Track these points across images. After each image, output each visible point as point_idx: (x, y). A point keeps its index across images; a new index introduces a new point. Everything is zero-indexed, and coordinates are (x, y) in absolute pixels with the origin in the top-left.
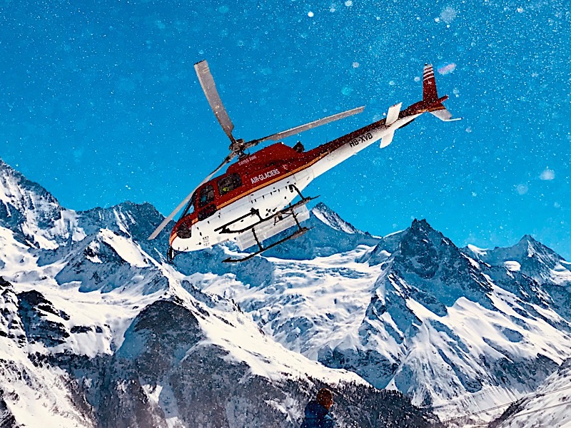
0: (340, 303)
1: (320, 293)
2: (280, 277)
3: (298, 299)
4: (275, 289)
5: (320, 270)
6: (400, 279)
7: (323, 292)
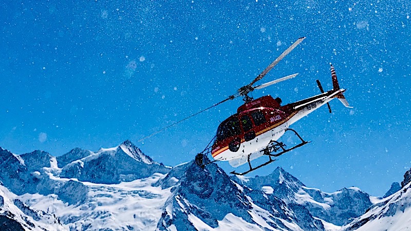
0: (138, 218)
1: (123, 210)
2: (92, 197)
3: (105, 215)
4: (88, 207)
5: (123, 192)
6: (184, 199)
7: (125, 209)
